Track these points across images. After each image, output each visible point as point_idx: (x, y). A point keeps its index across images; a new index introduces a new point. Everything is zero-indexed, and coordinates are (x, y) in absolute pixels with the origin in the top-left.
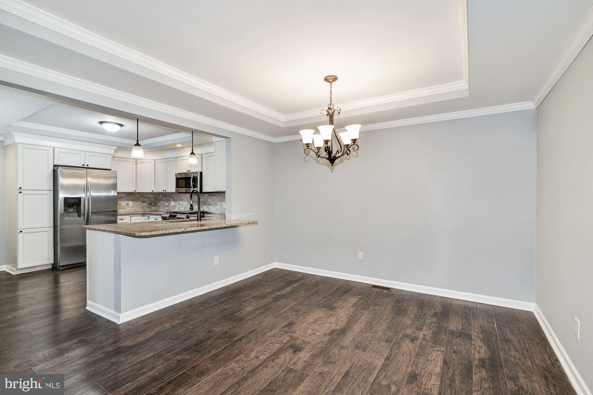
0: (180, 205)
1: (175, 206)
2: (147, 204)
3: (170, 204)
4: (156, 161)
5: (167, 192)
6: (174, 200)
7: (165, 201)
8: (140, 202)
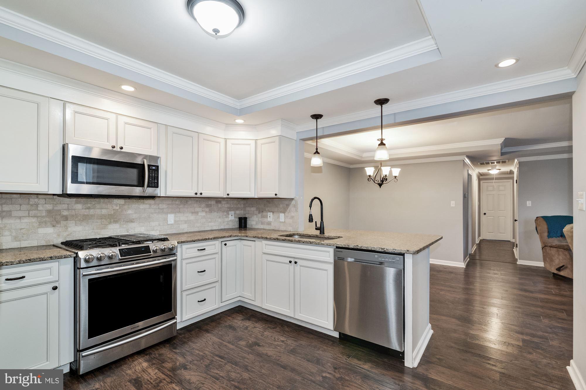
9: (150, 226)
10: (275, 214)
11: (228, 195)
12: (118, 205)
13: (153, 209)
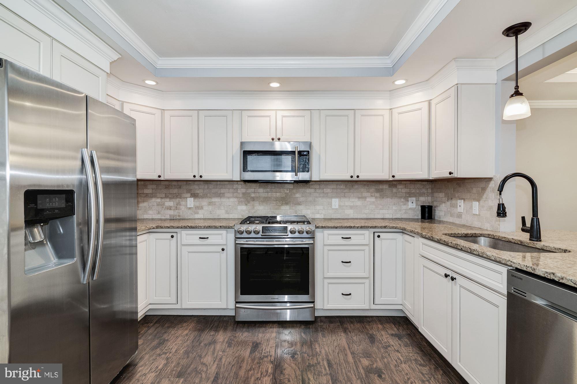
0: (215, 205)
5: (203, 178)
6: (195, 196)
7: (166, 197)
9: (315, 209)
10: (466, 202)
11: (393, 176)
12: (289, 189)
13: (318, 193)
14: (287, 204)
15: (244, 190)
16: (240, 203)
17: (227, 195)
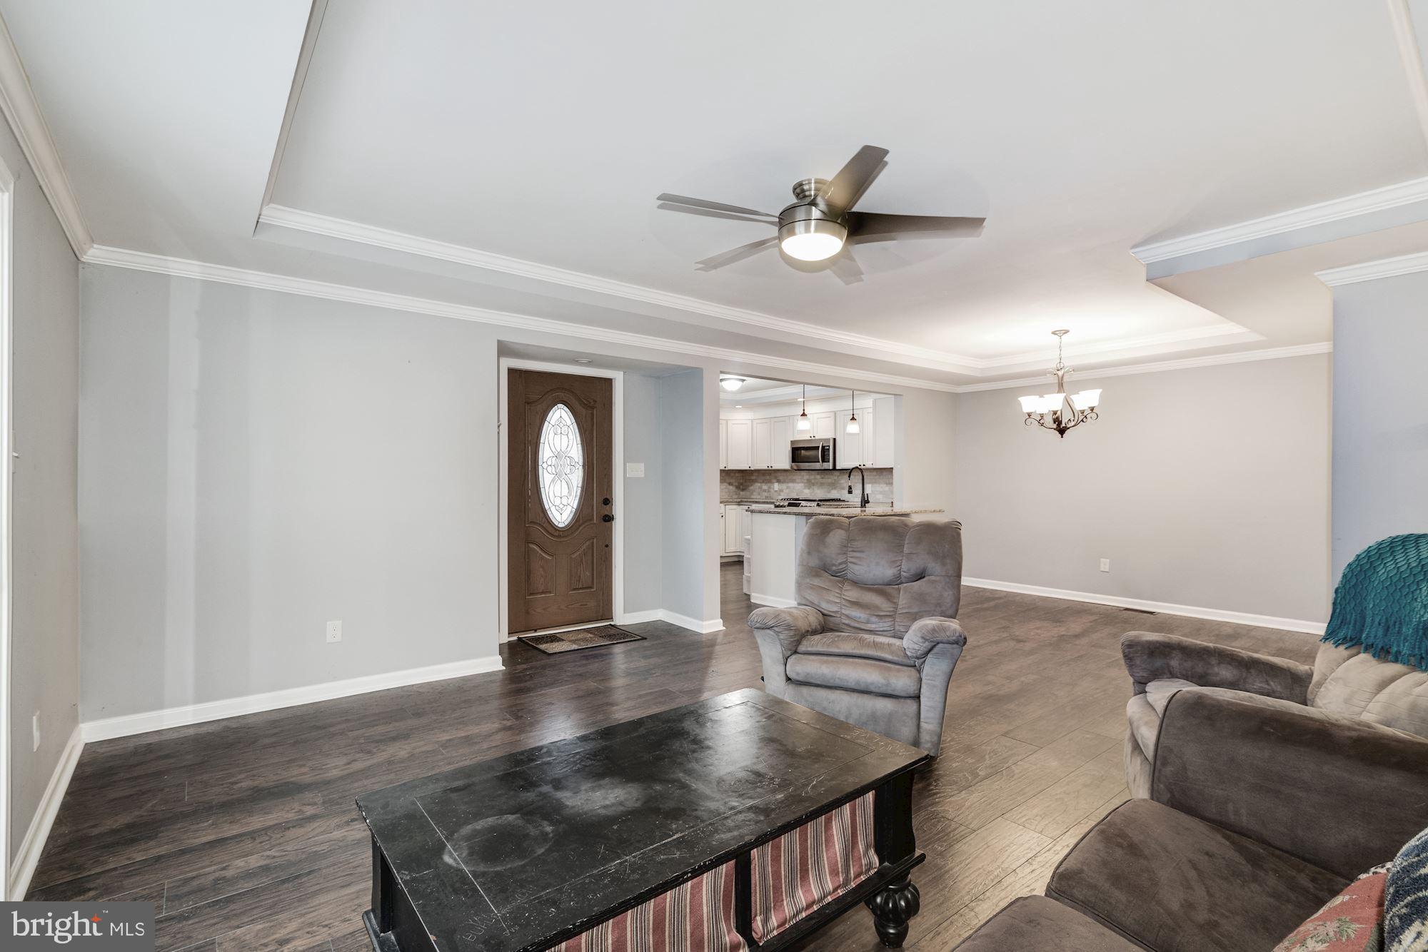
0: (790, 488)
1: (781, 491)
2: (734, 488)
3: (772, 487)
4: (755, 422)
5: (773, 468)
6: (779, 481)
7: (763, 482)
8: (726, 484)
14: (835, 488)
15: (807, 477)
16: (805, 487)
17: (797, 481)
